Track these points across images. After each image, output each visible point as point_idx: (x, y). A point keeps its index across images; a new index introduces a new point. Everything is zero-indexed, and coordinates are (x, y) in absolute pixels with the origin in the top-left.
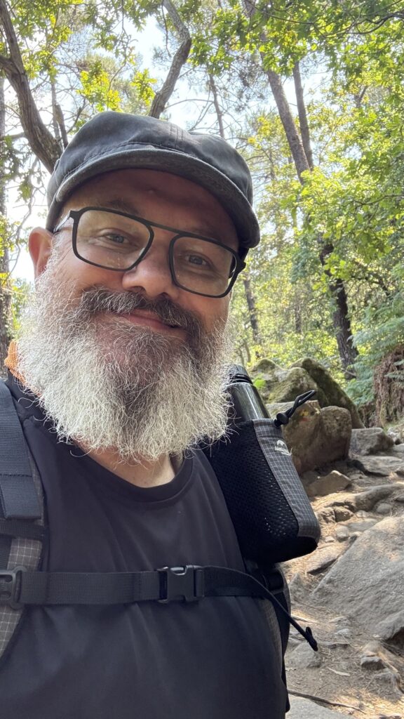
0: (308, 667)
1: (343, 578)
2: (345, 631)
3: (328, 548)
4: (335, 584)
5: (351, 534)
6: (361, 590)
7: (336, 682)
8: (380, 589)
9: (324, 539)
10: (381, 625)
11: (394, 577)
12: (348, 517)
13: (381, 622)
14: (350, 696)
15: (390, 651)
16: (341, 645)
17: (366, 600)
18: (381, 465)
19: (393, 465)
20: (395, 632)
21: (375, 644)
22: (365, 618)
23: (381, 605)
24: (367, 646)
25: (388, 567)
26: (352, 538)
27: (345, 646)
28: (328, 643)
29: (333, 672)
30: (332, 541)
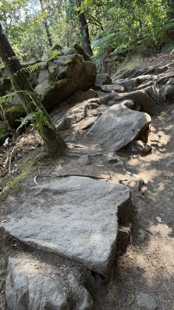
0: (86, 165)
1: (97, 129)
2: (100, 149)
3: (90, 119)
4: (94, 132)
5: (99, 113)
6: (105, 133)
7: (98, 169)
8: (113, 132)
9: (88, 116)
10: (114, 146)
11: (119, 127)
12: (97, 107)
13: (114, 145)
14: (105, 174)
15: (118, 155)
16: (99, 155)
17: (108, 137)
18: (108, 88)
19: (113, 88)
20: (120, 148)
21: (113, 153)
22: (107, 144)
23: (114, 138)
24: (109, 154)
25: (116, 123)
26: (100, 114)
27: (101, 155)
28: (93, 155)
29: (97, 166)
30: (92, 116)
